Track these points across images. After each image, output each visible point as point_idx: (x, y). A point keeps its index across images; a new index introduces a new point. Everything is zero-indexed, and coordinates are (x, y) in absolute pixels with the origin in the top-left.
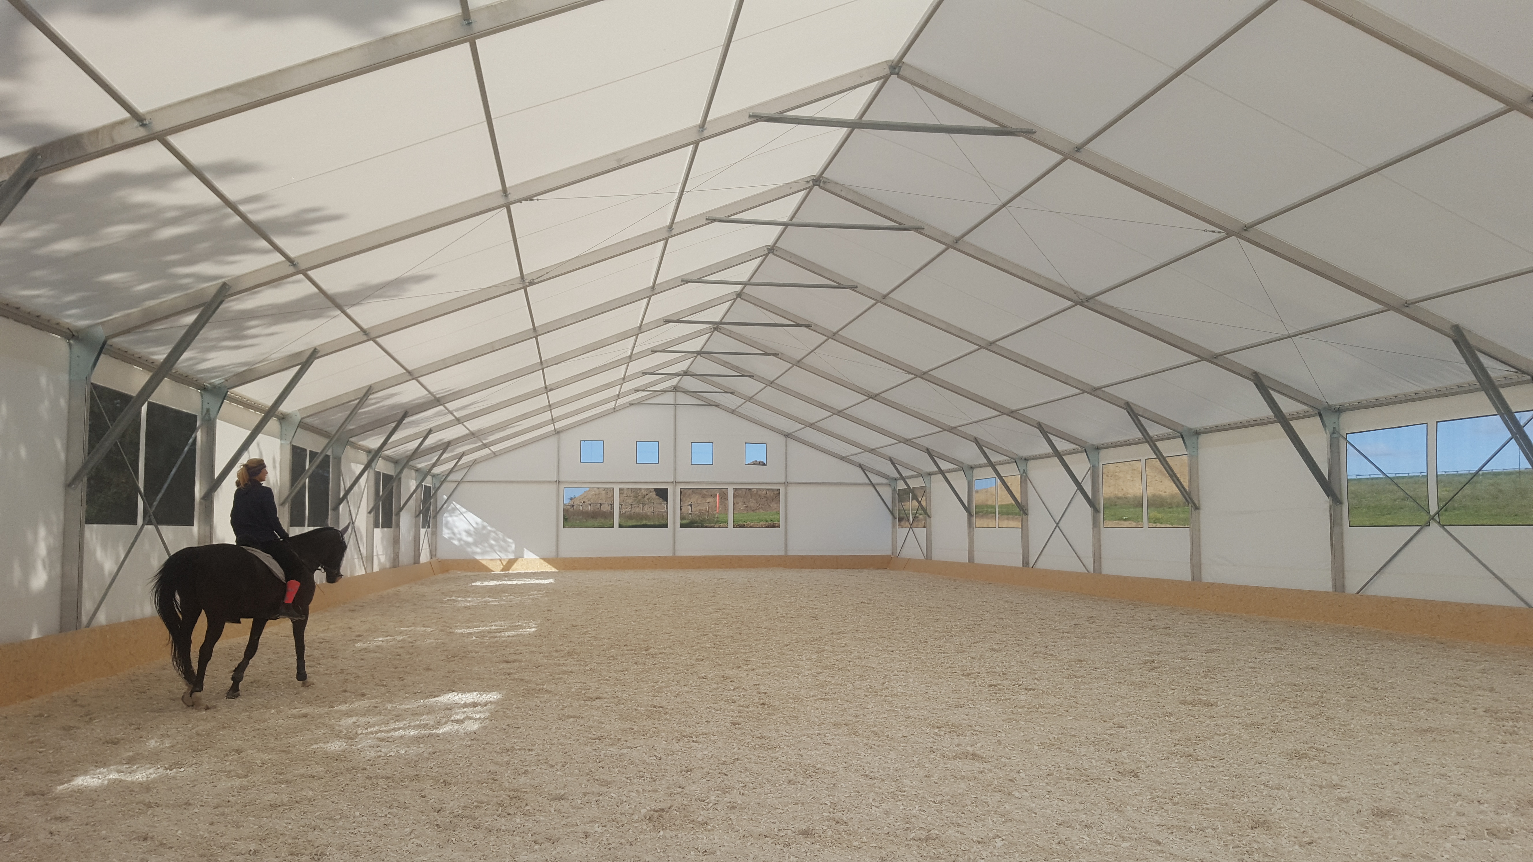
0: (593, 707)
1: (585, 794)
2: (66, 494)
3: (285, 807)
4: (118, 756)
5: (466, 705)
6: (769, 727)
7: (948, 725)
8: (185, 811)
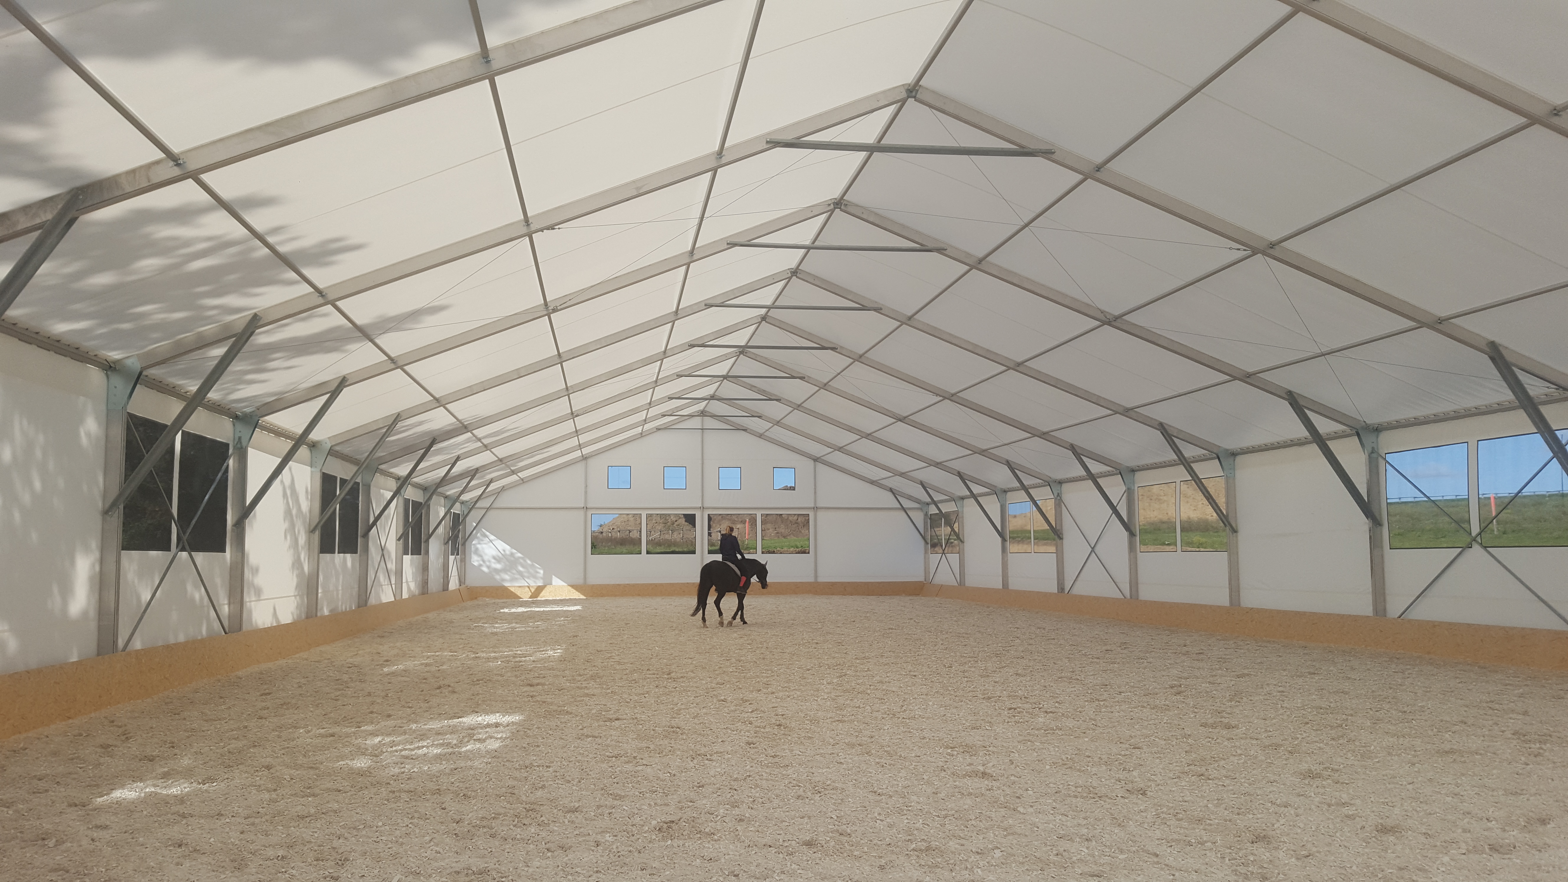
0: (612, 728)
1: (599, 807)
2: (104, 521)
3: (312, 818)
4: (153, 771)
5: (488, 726)
6: (783, 747)
7: (962, 745)
8: (217, 821)
